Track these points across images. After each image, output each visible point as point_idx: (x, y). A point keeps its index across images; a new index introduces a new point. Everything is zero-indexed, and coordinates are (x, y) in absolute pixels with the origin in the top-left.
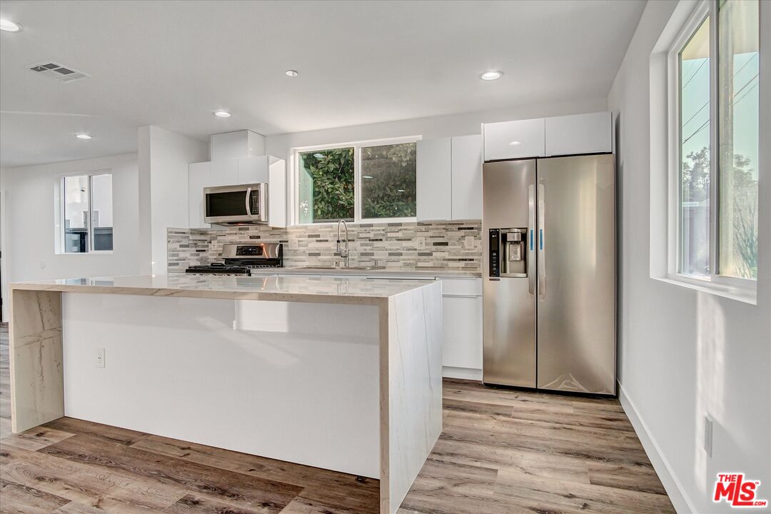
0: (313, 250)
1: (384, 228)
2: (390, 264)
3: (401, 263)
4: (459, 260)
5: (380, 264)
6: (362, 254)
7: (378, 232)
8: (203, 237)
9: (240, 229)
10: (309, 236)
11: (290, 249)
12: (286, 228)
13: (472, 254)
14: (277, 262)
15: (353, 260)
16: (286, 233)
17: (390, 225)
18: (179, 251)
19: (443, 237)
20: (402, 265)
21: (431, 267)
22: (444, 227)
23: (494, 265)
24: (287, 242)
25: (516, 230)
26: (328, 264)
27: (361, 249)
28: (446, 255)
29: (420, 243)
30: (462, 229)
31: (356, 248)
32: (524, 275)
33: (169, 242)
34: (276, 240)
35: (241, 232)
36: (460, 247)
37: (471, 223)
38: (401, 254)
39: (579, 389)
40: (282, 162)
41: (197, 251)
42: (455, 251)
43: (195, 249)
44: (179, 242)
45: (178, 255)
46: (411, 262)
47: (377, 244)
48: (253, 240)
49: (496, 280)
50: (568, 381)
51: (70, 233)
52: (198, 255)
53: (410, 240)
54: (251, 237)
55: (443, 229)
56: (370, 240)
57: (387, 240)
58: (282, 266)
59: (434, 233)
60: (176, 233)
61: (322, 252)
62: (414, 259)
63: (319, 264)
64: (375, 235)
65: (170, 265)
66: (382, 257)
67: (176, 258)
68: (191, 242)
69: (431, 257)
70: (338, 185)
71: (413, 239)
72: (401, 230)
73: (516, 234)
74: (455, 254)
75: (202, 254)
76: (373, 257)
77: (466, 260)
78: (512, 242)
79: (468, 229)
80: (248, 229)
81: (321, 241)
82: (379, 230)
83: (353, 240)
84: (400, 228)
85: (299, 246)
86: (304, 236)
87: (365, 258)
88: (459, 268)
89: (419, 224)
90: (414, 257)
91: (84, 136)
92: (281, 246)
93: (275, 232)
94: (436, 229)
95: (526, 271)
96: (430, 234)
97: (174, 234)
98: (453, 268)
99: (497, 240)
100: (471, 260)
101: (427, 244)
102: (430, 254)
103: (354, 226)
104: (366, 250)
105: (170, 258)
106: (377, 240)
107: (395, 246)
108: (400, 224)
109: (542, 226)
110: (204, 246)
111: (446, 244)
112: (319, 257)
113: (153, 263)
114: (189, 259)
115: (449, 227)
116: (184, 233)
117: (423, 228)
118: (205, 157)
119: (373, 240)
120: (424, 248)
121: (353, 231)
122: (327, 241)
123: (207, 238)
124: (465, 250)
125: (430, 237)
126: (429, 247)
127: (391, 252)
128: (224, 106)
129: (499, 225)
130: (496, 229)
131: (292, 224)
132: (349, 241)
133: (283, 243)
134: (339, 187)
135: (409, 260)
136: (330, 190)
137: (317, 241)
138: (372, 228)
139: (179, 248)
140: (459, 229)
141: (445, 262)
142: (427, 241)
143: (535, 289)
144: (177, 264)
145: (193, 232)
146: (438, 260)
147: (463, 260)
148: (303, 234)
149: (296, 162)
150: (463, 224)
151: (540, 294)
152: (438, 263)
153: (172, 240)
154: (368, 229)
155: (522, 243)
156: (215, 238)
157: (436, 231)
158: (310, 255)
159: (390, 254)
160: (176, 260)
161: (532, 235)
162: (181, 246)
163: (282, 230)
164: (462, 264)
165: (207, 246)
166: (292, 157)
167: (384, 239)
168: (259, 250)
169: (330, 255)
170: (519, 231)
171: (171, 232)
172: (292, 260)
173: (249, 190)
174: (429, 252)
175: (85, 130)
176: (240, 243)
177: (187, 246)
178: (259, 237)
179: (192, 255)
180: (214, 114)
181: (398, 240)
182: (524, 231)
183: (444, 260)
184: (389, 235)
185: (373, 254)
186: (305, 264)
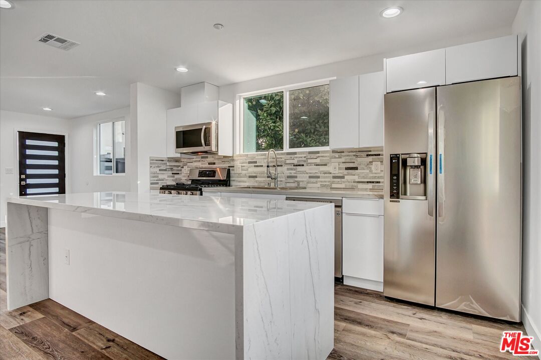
0: (252, 173)
1: (305, 155)
2: (310, 185)
3: (318, 185)
4: (368, 182)
5: (302, 185)
6: (289, 177)
7: (301, 159)
8: (177, 164)
9: (202, 158)
10: (250, 163)
11: (235, 172)
12: (233, 157)
13: (379, 177)
14: (226, 183)
15: (281, 181)
16: (233, 160)
17: (310, 153)
18: (158, 174)
19: (354, 162)
20: (319, 186)
21: (343, 188)
22: (354, 154)
23: (395, 188)
24: (233, 167)
25: (416, 155)
26: (262, 185)
27: (288, 173)
28: (356, 178)
29: (334, 167)
30: (370, 155)
31: (283, 171)
32: (424, 198)
33: (151, 167)
34: (226, 165)
35: (203, 159)
36: (368, 171)
37: (378, 151)
38: (318, 177)
39: (480, 313)
40: (230, 105)
41: (173, 174)
42: (363, 175)
43: (171, 172)
44: (158, 167)
45: (158, 177)
46: (327, 183)
47: (299, 168)
48: (211, 166)
49: (396, 201)
50: (468, 303)
51: (103, 161)
52: (174, 177)
53: (326, 165)
54: (209, 164)
55: (354, 155)
56: (294, 166)
57: (307, 165)
58: (229, 186)
59: (346, 159)
60: (157, 160)
61: (258, 175)
62: (329, 182)
63: (256, 185)
64: (298, 161)
65: (152, 184)
66: (303, 179)
67: (157, 179)
68: (168, 167)
69: (343, 180)
70: (278, 124)
71: (329, 165)
72: (319, 157)
73: (416, 159)
74: (364, 177)
75: (176, 176)
76: (296, 179)
77: (373, 182)
78: (412, 167)
79: (375, 155)
80: (207, 157)
81: (257, 166)
82: (301, 157)
83: (282, 166)
84: (318, 155)
85: (242, 170)
86: (246, 163)
87: (291, 180)
88: (367, 189)
89: (334, 152)
90: (329, 180)
91: (101, 94)
92: (229, 170)
93: (226, 159)
94: (348, 156)
95: (425, 194)
96: (343, 160)
97: (156, 162)
98: (362, 190)
99: (398, 165)
100: (378, 182)
101: (340, 169)
102: (343, 177)
103: (282, 154)
104: (291, 173)
105: (151, 179)
106: (299, 165)
107: (314, 170)
108: (318, 152)
109: (441, 151)
110: (178, 170)
111: (356, 168)
112: (256, 179)
113: (139, 182)
114: (167, 180)
115: (359, 154)
116: (163, 161)
117: (337, 155)
118: (178, 105)
119: (297, 166)
120: (337, 172)
121: (281, 158)
122: (262, 166)
123: (181, 164)
124: (373, 173)
125: (343, 163)
126: (341, 171)
127: (311, 175)
128: (183, 63)
129: (399, 150)
130: (396, 155)
131: (238, 153)
132: (278, 166)
133: (231, 168)
134: (279, 125)
135: (325, 182)
136: (272, 128)
137: (255, 166)
138: (296, 156)
139: (158, 172)
140: (367, 155)
141: (355, 184)
142: (340, 166)
143: (435, 211)
144: (158, 183)
145: (171, 159)
146: (349, 182)
147: (370, 182)
148: (245, 161)
149: (241, 106)
150: (370, 151)
151: (439, 216)
152: (349, 185)
153: (153, 166)
154: (293, 156)
155: (422, 167)
156: (186, 165)
157: (347, 157)
158: (250, 177)
159: (310, 177)
160: (157, 180)
161: (431, 159)
162: (160, 170)
163: (230, 158)
164: (370, 186)
165: (181, 170)
166: (238, 102)
167: (305, 164)
168: (213, 173)
169: (264, 177)
170: (419, 155)
171: (153, 160)
172: (237, 181)
173: (204, 127)
174: (341, 175)
175: (101, 89)
176: (202, 168)
177: (165, 170)
178: (214, 164)
179: (168, 177)
180: (175, 69)
181: (317, 165)
182: (424, 156)
183: (354, 182)
184: (309, 161)
185: (296, 177)
186: (246, 185)
